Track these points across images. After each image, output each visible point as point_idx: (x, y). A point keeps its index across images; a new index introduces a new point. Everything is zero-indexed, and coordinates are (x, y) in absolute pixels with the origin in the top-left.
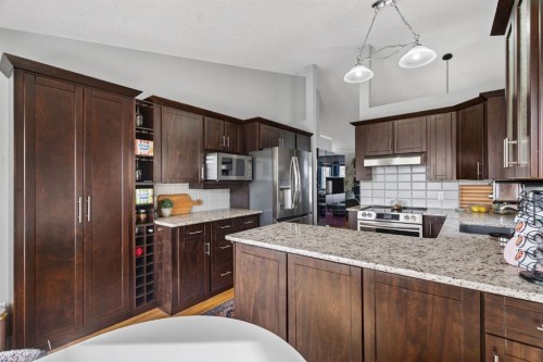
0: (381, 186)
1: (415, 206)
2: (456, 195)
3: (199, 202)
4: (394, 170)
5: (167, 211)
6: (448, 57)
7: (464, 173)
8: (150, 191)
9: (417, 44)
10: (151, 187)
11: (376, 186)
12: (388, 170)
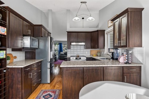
0: (73, 50)
1: (81, 55)
2: (89, 52)
3: (15, 57)
4: (79, 46)
5: (8, 62)
6: (83, 18)
7: (93, 47)
8: (4, 52)
9: (91, 16)
10: (5, 50)
11: (72, 50)
12: (78, 46)
